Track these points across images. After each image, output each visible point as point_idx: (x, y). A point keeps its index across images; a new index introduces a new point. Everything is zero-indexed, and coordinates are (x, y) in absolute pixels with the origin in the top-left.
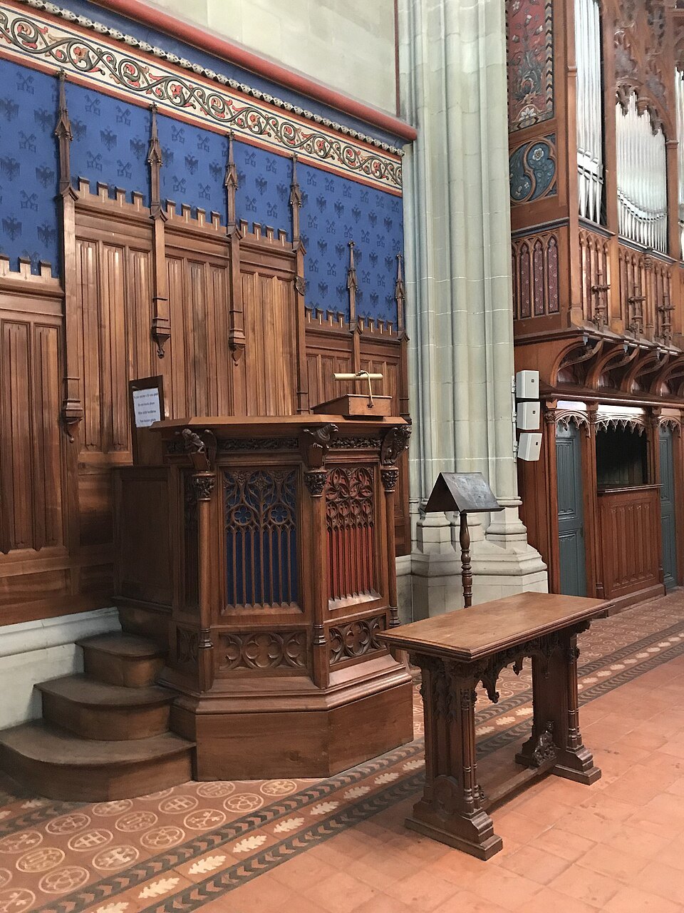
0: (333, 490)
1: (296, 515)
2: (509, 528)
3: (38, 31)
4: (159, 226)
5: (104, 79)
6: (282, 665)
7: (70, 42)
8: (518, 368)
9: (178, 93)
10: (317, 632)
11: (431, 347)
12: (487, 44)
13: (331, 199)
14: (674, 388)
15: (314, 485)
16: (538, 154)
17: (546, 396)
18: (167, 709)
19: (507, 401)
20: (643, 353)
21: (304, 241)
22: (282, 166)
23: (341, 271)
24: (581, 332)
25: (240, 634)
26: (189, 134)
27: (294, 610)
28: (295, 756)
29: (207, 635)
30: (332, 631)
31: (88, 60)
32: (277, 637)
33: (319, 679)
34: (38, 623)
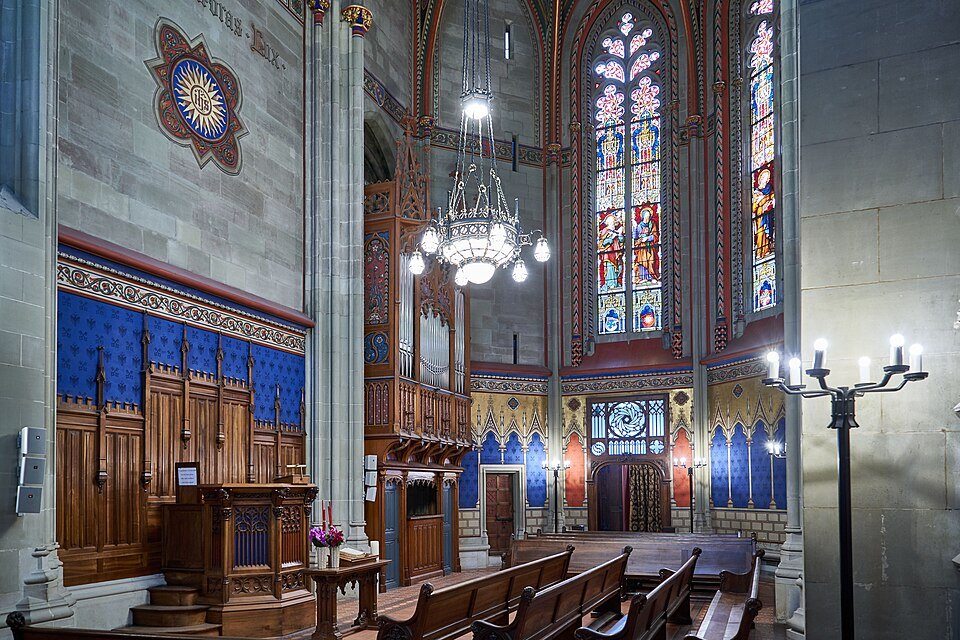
0: (284, 516)
1: (268, 527)
2: (359, 538)
3: (136, 292)
4: (187, 383)
5: (163, 312)
6: (262, 591)
7: (149, 295)
8: (367, 453)
9: (196, 314)
10: (277, 576)
11: (320, 440)
12: (353, 283)
13: (268, 361)
14: (454, 461)
15: (277, 514)
16: (380, 340)
17: (380, 468)
18: (205, 613)
19: (360, 470)
20: (432, 445)
21: (254, 384)
22: (244, 347)
23: (271, 398)
24: (399, 436)
25: (242, 578)
26: (200, 334)
27: (267, 567)
28: (267, 628)
29: (227, 578)
30: (283, 577)
31: (156, 303)
32: (258, 580)
33: (278, 596)
34: (129, 579)
